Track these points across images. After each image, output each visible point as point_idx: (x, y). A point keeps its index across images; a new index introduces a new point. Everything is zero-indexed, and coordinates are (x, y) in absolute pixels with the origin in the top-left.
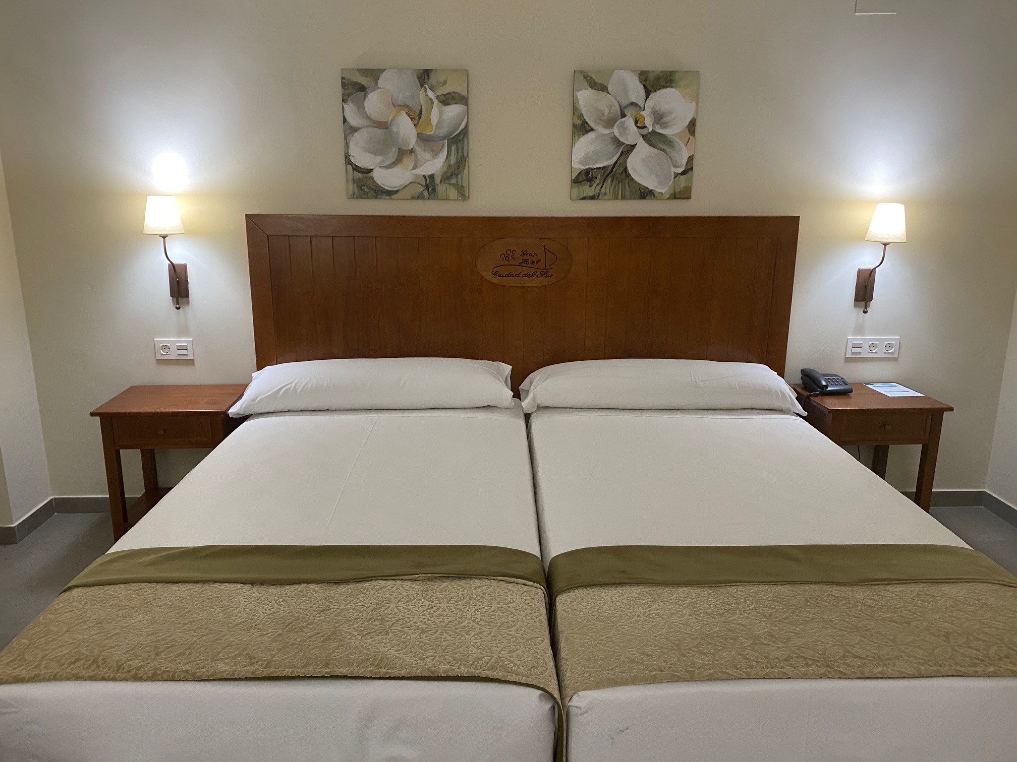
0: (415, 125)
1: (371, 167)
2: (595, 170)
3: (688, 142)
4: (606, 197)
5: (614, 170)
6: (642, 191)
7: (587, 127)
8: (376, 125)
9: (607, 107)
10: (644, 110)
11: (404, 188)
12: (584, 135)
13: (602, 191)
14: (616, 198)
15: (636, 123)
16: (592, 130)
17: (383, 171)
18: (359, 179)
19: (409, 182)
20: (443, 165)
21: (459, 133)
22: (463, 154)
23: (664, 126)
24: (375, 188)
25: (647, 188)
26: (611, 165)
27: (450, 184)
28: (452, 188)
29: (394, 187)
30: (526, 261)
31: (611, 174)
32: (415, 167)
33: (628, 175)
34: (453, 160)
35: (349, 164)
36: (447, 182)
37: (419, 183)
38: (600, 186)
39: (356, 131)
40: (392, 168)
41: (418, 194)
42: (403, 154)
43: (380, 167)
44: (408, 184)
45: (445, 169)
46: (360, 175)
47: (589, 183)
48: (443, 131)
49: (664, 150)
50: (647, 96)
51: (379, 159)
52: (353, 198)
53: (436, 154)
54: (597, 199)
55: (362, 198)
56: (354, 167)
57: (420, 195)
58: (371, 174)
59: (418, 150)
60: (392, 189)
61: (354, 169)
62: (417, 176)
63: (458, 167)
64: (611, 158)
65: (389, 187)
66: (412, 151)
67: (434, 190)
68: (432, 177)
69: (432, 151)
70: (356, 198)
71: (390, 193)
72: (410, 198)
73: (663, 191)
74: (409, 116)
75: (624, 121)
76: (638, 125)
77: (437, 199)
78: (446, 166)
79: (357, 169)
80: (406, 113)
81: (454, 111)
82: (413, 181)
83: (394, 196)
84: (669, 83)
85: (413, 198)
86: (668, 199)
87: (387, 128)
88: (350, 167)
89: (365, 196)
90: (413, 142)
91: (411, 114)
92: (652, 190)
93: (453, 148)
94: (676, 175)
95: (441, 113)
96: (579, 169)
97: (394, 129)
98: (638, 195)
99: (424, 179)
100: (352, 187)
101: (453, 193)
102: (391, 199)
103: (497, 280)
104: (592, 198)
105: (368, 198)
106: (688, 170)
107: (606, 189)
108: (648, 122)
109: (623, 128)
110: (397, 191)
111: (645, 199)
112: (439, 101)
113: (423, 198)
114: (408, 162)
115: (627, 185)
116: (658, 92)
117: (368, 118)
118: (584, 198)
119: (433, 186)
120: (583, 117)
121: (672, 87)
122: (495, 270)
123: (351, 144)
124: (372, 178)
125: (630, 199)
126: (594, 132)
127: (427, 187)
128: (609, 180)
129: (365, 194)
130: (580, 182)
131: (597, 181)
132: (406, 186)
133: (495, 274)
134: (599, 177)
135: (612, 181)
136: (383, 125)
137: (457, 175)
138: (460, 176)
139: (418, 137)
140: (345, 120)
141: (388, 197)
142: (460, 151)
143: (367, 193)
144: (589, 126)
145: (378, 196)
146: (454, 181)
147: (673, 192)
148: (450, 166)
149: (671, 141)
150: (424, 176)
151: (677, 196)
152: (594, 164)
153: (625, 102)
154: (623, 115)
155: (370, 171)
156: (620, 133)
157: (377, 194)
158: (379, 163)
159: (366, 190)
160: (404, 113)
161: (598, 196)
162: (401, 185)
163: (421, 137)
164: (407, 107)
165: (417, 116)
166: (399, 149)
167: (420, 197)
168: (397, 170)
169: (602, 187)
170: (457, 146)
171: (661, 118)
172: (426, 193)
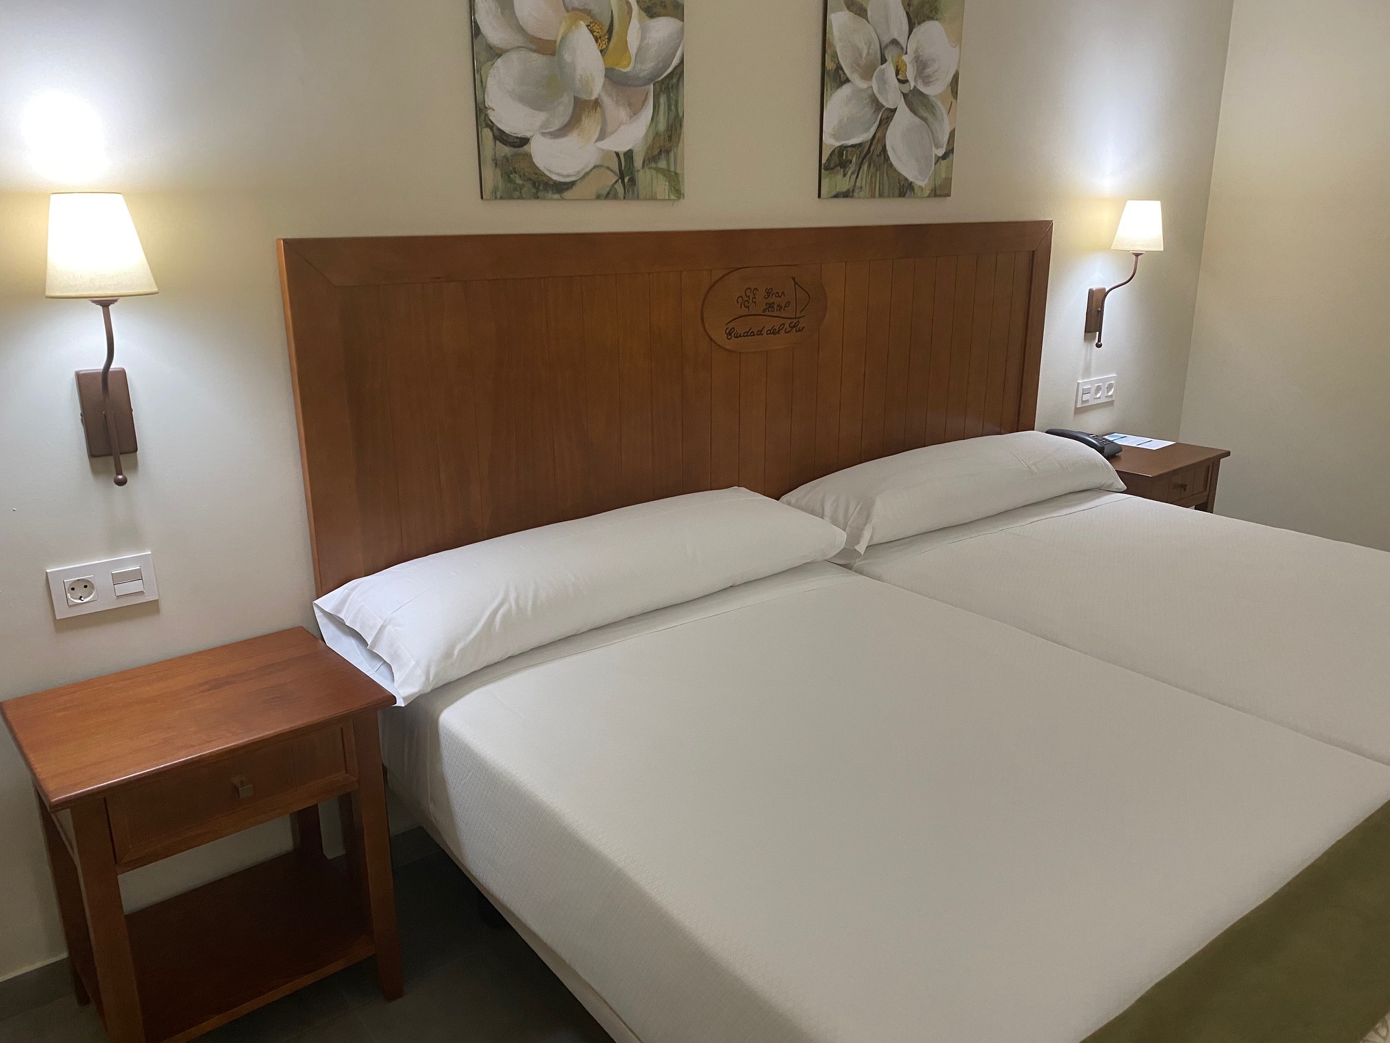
0: (601, 51)
1: (528, 135)
2: (850, 149)
3: (950, 109)
4: (862, 194)
5: (872, 150)
6: (902, 184)
7: (842, 76)
8: (534, 47)
9: (866, 44)
10: (906, 53)
11: (584, 177)
12: (838, 88)
13: (858, 184)
14: (873, 196)
15: (897, 74)
16: (847, 80)
17: (548, 141)
18: (506, 158)
19: (591, 166)
20: (646, 136)
21: (672, 73)
22: (678, 114)
23: (927, 83)
24: (534, 177)
25: (907, 179)
26: (868, 141)
27: (658, 170)
28: (660, 176)
29: (568, 176)
30: (770, 306)
31: (868, 157)
32: (602, 136)
33: (887, 159)
34: (662, 126)
35: (487, 126)
36: (653, 165)
37: (608, 168)
38: (855, 176)
39: (499, 56)
40: (565, 135)
41: (608, 189)
42: (583, 107)
43: (543, 134)
44: (591, 170)
45: (650, 140)
46: (506, 150)
47: (842, 170)
48: (648, 67)
49: (924, 119)
50: (910, 32)
51: (541, 117)
52: (496, 198)
53: (635, 111)
54: (852, 197)
55: (511, 198)
56: (497, 133)
57: (610, 190)
58: (526, 147)
59: (607, 101)
60: (562, 180)
61: (495, 138)
62: (606, 153)
63: (670, 137)
64: (868, 130)
65: (558, 174)
66: (597, 104)
67: (633, 181)
68: (629, 155)
69: (630, 105)
70: (501, 198)
71: (561, 188)
72: (594, 197)
73: (923, 184)
74: (592, 32)
75: (884, 69)
76: (900, 77)
77: (638, 198)
78: (651, 135)
79: (501, 137)
80: (588, 26)
81: (663, 27)
82: (598, 163)
83: (567, 194)
84: (934, 13)
85: (598, 197)
86: (929, 196)
87: (553, 54)
88: (487, 133)
89: (517, 194)
90: (598, 89)
91: (596, 28)
92: (911, 182)
93: (663, 100)
94: (938, 159)
95: (644, 31)
96: (831, 145)
97: (567, 57)
98: (897, 193)
99: (616, 159)
100: (492, 176)
101: (662, 186)
102: (563, 199)
103: (731, 344)
104: (846, 195)
105: (521, 198)
106: (949, 153)
107: (862, 179)
108: (910, 74)
109: (883, 81)
110: (573, 184)
111: (904, 196)
112: (641, 7)
113: (616, 197)
114: (591, 124)
115: (885, 178)
116: (922, 25)
117: (521, 30)
118: (836, 196)
119: (632, 173)
120: (838, 59)
121: (937, 20)
122: (731, 325)
123: (491, 84)
124: (528, 156)
125: (889, 196)
126: (850, 84)
127: (622, 177)
128: (865, 167)
129: (515, 190)
130: (832, 169)
131: (852, 168)
132: (587, 173)
133: (730, 334)
134: (854, 160)
135: (869, 166)
136: (547, 48)
137: (668, 152)
138: (672, 154)
139: (606, 76)
140: (476, 31)
141: (557, 196)
142: (673, 107)
143: (522, 187)
144: (844, 73)
145: (540, 194)
146: (662, 164)
147: (934, 186)
148: (657, 134)
149: (933, 106)
150: (617, 154)
151: (938, 192)
152: (849, 139)
153: (886, 39)
154: (884, 61)
155: (524, 141)
156: (879, 88)
157: (538, 189)
158: (542, 127)
159: (519, 181)
160: (583, 24)
161: (853, 191)
162: (578, 172)
163: (610, 74)
164: (588, 12)
165: (606, 34)
166: (576, 99)
167: (610, 195)
168: (571, 141)
169: (857, 177)
170: (669, 98)
171: (924, 68)
172: (619, 188)
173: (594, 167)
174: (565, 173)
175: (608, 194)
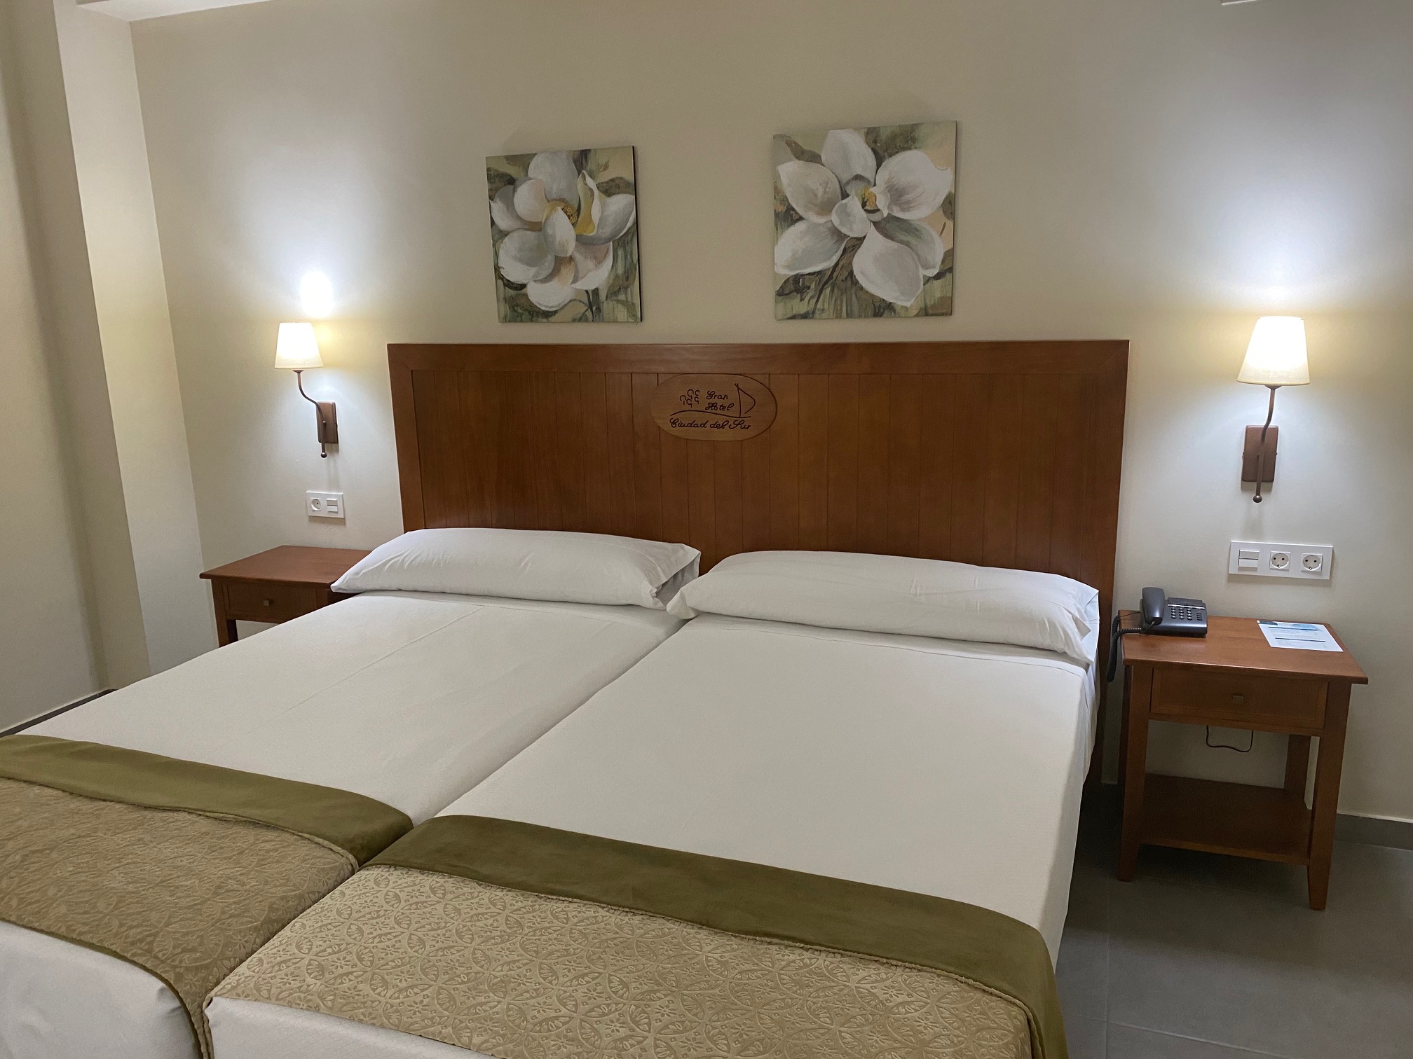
0: (573, 225)
1: (525, 282)
2: (807, 277)
3: (943, 229)
4: (824, 315)
5: (835, 276)
6: (877, 305)
7: (794, 215)
8: (527, 227)
9: (821, 184)
10: (875, 185)
11: (563, 308)
12: (789, 226)
13: (818, 306)
14: (839, 316)
15: (864, 205)
16: (801, 218)
17: (539, 286)
18: (511, 296)
19: (568, 300)
20: (609, 277)
21: (627, 233)
22: (632, 260)
23: (906, 206)
24: (529, 308)
25: (884, 300)
26: (829, 269)
27: (618, 301)
28: (620, 306)
29: (552, 307)
30: (713, 405)
31: (830, 282)
32: (575, 281)
33: (855, 283)
34: (620, 271)
35: (500, 278)
36: (614, 298)
37: (580, 301)
38: (815, 300)
39: (506, 235)
40: (549, 281)
41: (580, 315)
42: (562, 262)
43: (535, 281)
44: (569, 302)
45: (611, 281)
46: (511, 292)
47: (799, 295)
48: (607, 231)
49: (907, 244)
50: (879, 166)
51: (533, 270)
52: (506, 322)
53: (599, 262)
54: (812, 318)
55: (515, 321)
56: (505, 282)
57: (582, 316)
58: (524, 291)
59: (578, 257)
60: (549, 310)
61: (505, 285)
62: (578, 291)
63: (627, 278)
64: (829, 258)
65: (546, 306)
66: (571, 259)
67: (599, 310)
68: (596, 292)
69: (595, 258)
70: (509, 321)
71: (547, 315)
72: (570, 320)
73: (908, 304)
74: (566, 212)
75: (846, 204)
76: (866, 208)
77: (603, 321)
78: (612, 277)
79: (508, 284)
80: (562, 209)
81: (620, 202)
82: (573, 298)
83: (553, 319)
84: (910, 142)
85: (574, 321)
86: (917, 315)
87: (540, 230)
88: (500, 282)
89: (519, 319)
90: (571, 248)
91: (568, 209)
92: (891, 303)
93: (620, 252)
94: (928, 280)
95: (603, 206)
96: (785, 275)
97: (550, 231)
98: (870, 312)
99: (586, 295)
100: (505, 309)
101: (622, 313)
102: (549, 322)
103: (677, 431)
104: (805, 316)
105: (521, 321)
106: (947, 270)
107: (824, 302)
108: (882, 203)
109: (845, 213)
110: (556, 312)
111: (881, 316)
112: (600, 191)
113: (586, 320)
114: (567, 273)
115: (854, 299)
116: (894, 157)
117: (518, 218)
118: (793, 317)
119: (598, 304)
120: (788, 202)
121: (916, 148)
122: (675, 417)
123: (501, 253)
124: (526, 295)
125: (860, 316)
126: (803, 221)
127: (591, 307)
128: (828, 291)
129: (518, 316)
130: (786, 294)
131: (810, 293)
132: (566, 305)
133: (674, 423)
134: (813, 286)
135: (832, 291)
136: (536, 227)
137: (626, 289)
138: (629, 290)
139: (577, 240)
140: (493, 223)
141: (545, 320)
142: (629, 256)
143: (522, 314)
144: (796, 213)
145: (534, 319)
146: (622, 297)
147: (923, 306)
148: (617, 277)
149: (917, 230)
150: (587, 291)
151: (930, 311)
152: (806, 268)
153: (845, 177)
154: (845, 195)
155: (523, 286)
156: (841, 221)
157: (533, 317)
158: (533, 277)
159: (520, 311)
160: (559, 209)
161: (814, 312)
162: (559, 305)
163: (580, 239)
164: (562, 200)
165: (575, 213)
166: (555, 256)
167: (582, 319)
168: (554, 283)
169: (817, 301)
170: (625, 250)
171: (901, 196)
172: (589, 314)
173: (570, 301)
174: (551, 305)
175: (581, 318)
